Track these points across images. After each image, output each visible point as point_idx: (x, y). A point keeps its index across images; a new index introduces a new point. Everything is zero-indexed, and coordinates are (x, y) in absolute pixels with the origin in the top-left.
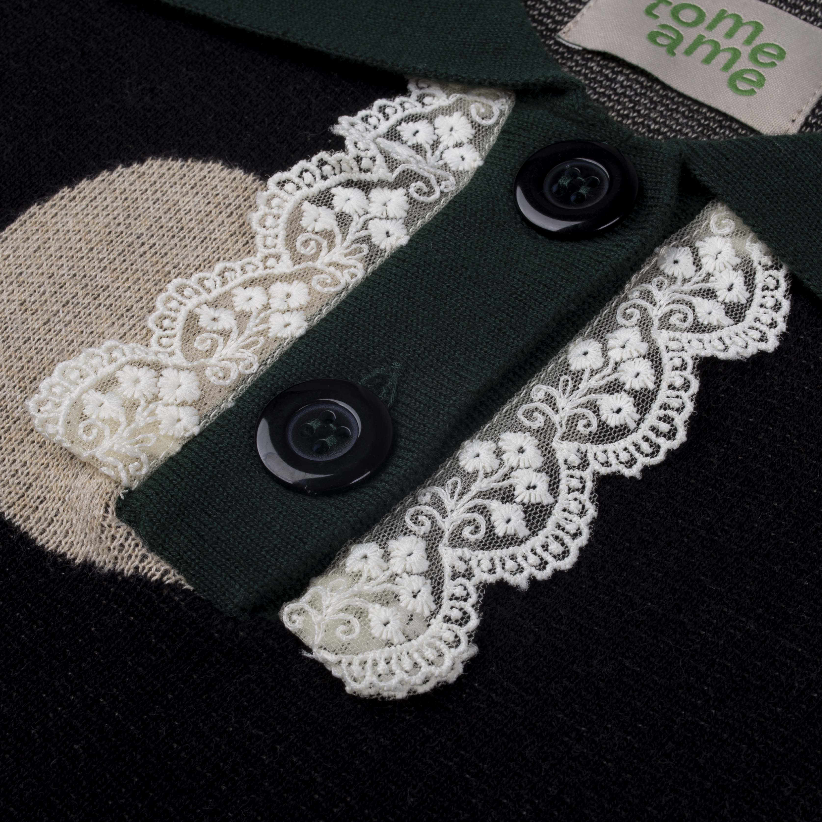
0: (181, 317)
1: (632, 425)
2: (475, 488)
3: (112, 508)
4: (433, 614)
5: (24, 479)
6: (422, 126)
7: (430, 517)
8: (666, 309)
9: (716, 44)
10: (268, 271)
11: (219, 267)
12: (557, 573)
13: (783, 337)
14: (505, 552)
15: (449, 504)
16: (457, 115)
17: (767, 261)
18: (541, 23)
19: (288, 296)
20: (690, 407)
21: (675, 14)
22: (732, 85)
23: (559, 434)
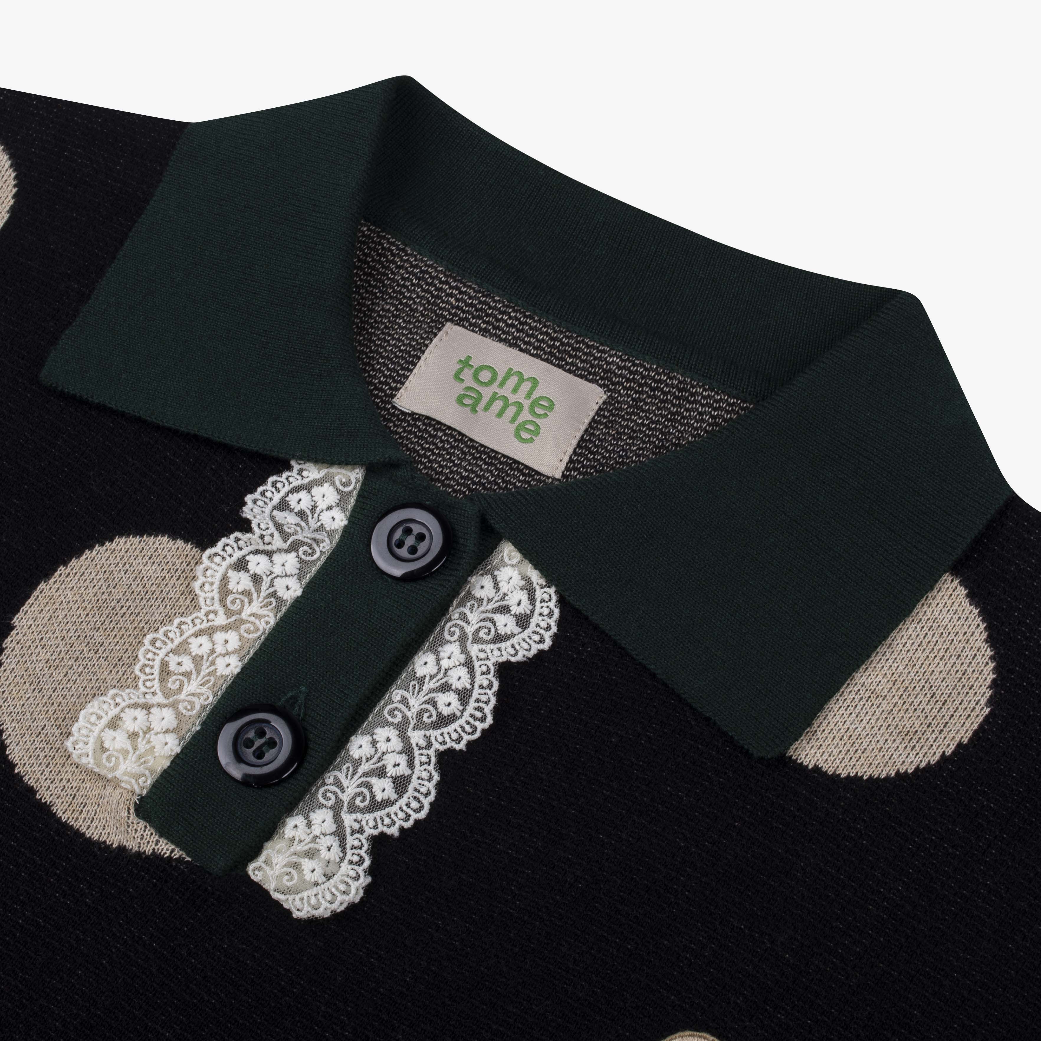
0: (157, 664)
1: (458, 714)
2: (361, 771)
3: (132, 811)
4: (342, 860)
5: (70, 792)
6: (303, 495)
7: (334, 793)
8: (476, 626)
9: (505, 398)
10: (210, 623)
11: (177, 621)
12: (417, 822)
13: (555, 638)
14: (383, 813)
15: (345, 783)
16: (326, 485)
17: (543, 582)
18: (381, 390)
19: (226, 642)
20: (493, 701)
21: (475, 376)
22: (517, 435)
23: (411, 726)
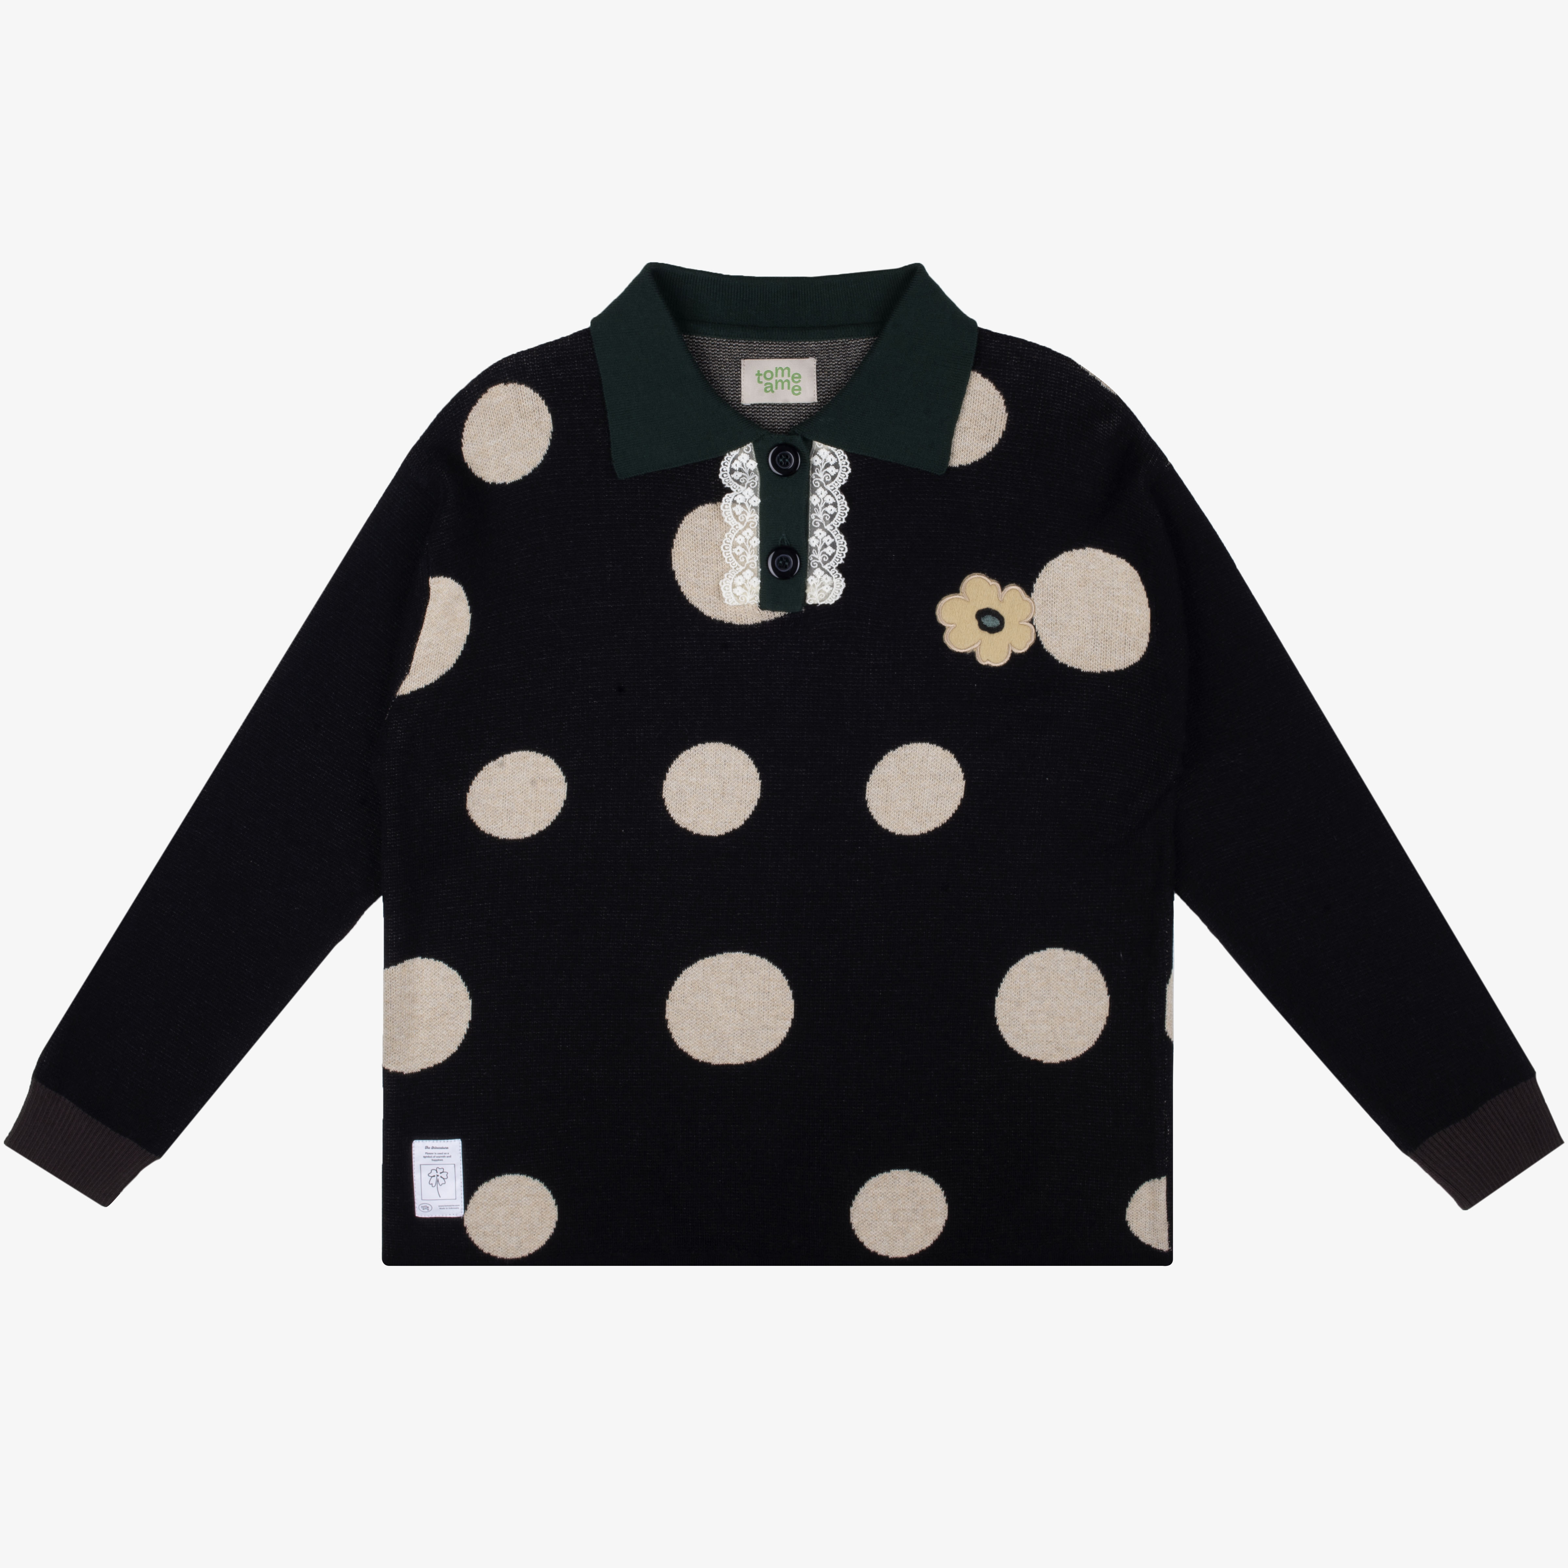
0: (732, 555)
1: (836, 511)
2: (819, 549)
3: (759, 609)
4: (832, 580)
5: (734, 615)
6: (736, 462)
7: (816, 562)
8: (823, 477)
9: (781, 381)
10: (738, 530)
11: (726, 536)
12: (846, 554)
13: (851, 466)
14: (834, 558)
15: (817, 557)
16: (742, 454)
17: (835, 449)
18: (735, 401)
19: (748, 533)
20: (845, 501)
21: (765, 377)
22: (794, 394)
23: (824, 525)
